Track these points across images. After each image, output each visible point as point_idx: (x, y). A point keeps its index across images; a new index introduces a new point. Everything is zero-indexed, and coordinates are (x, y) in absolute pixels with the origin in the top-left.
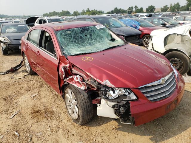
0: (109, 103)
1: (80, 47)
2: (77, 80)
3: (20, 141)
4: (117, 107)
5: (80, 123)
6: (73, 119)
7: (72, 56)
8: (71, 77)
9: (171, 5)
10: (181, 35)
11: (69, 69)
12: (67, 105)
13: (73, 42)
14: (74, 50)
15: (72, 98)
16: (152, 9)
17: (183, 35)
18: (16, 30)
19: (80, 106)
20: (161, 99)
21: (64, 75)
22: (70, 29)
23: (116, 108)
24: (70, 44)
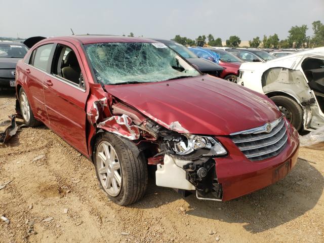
0: (177, 161)
1: (126, 75)
2: (122, 123)
3: (10, 231)
4: (193, 168)
5: (122, 201)
6: (110, 197)
7: (112, 85)
8: (110, 119)
9: (265, 37)
10: (289, 69)
11: (106, 105)
12: (100, 172)
13: (113, 64)
14: (116, 78)
15: (110, 159)
16: (235, 42)
17: (292, 70)
18: (7, 54)
19: (124, 169)
20: (266, 158)
21: (97, 115)
22: (110, 44)
23: (190, 170)
24: (108, 68)
